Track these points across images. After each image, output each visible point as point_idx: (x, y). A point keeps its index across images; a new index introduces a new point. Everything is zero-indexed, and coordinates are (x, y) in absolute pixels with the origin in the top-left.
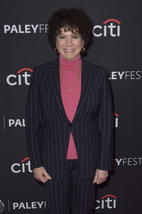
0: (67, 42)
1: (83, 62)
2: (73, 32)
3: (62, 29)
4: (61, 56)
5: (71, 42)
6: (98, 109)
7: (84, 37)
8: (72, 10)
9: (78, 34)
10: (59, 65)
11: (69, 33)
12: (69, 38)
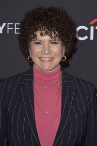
0: (44, 48)
1: (63, 74)
2: (51, 37)
3: (38, 33)
4: (35, 67)
5: (49, 49)
6: (84, 138)
7: (65, 43)
8: (50, 10)
9: (57, 38)
10: (32, 77)
11: (46, 38)
12: (46, 44)
